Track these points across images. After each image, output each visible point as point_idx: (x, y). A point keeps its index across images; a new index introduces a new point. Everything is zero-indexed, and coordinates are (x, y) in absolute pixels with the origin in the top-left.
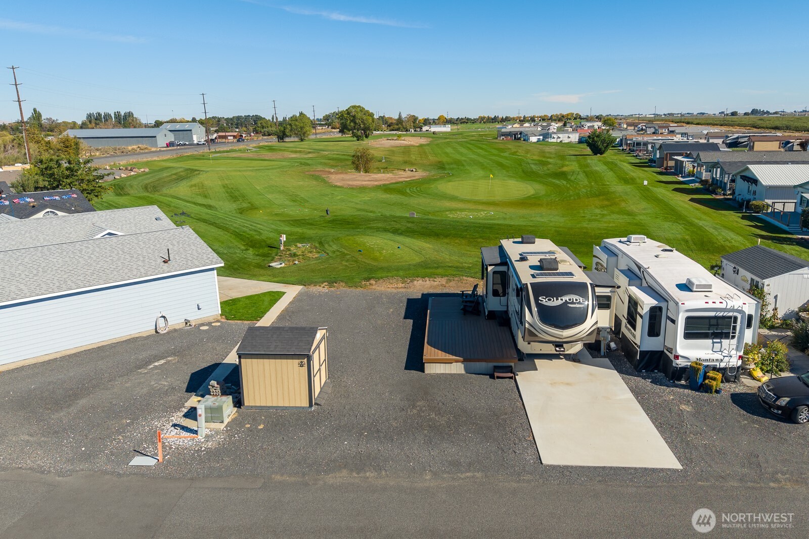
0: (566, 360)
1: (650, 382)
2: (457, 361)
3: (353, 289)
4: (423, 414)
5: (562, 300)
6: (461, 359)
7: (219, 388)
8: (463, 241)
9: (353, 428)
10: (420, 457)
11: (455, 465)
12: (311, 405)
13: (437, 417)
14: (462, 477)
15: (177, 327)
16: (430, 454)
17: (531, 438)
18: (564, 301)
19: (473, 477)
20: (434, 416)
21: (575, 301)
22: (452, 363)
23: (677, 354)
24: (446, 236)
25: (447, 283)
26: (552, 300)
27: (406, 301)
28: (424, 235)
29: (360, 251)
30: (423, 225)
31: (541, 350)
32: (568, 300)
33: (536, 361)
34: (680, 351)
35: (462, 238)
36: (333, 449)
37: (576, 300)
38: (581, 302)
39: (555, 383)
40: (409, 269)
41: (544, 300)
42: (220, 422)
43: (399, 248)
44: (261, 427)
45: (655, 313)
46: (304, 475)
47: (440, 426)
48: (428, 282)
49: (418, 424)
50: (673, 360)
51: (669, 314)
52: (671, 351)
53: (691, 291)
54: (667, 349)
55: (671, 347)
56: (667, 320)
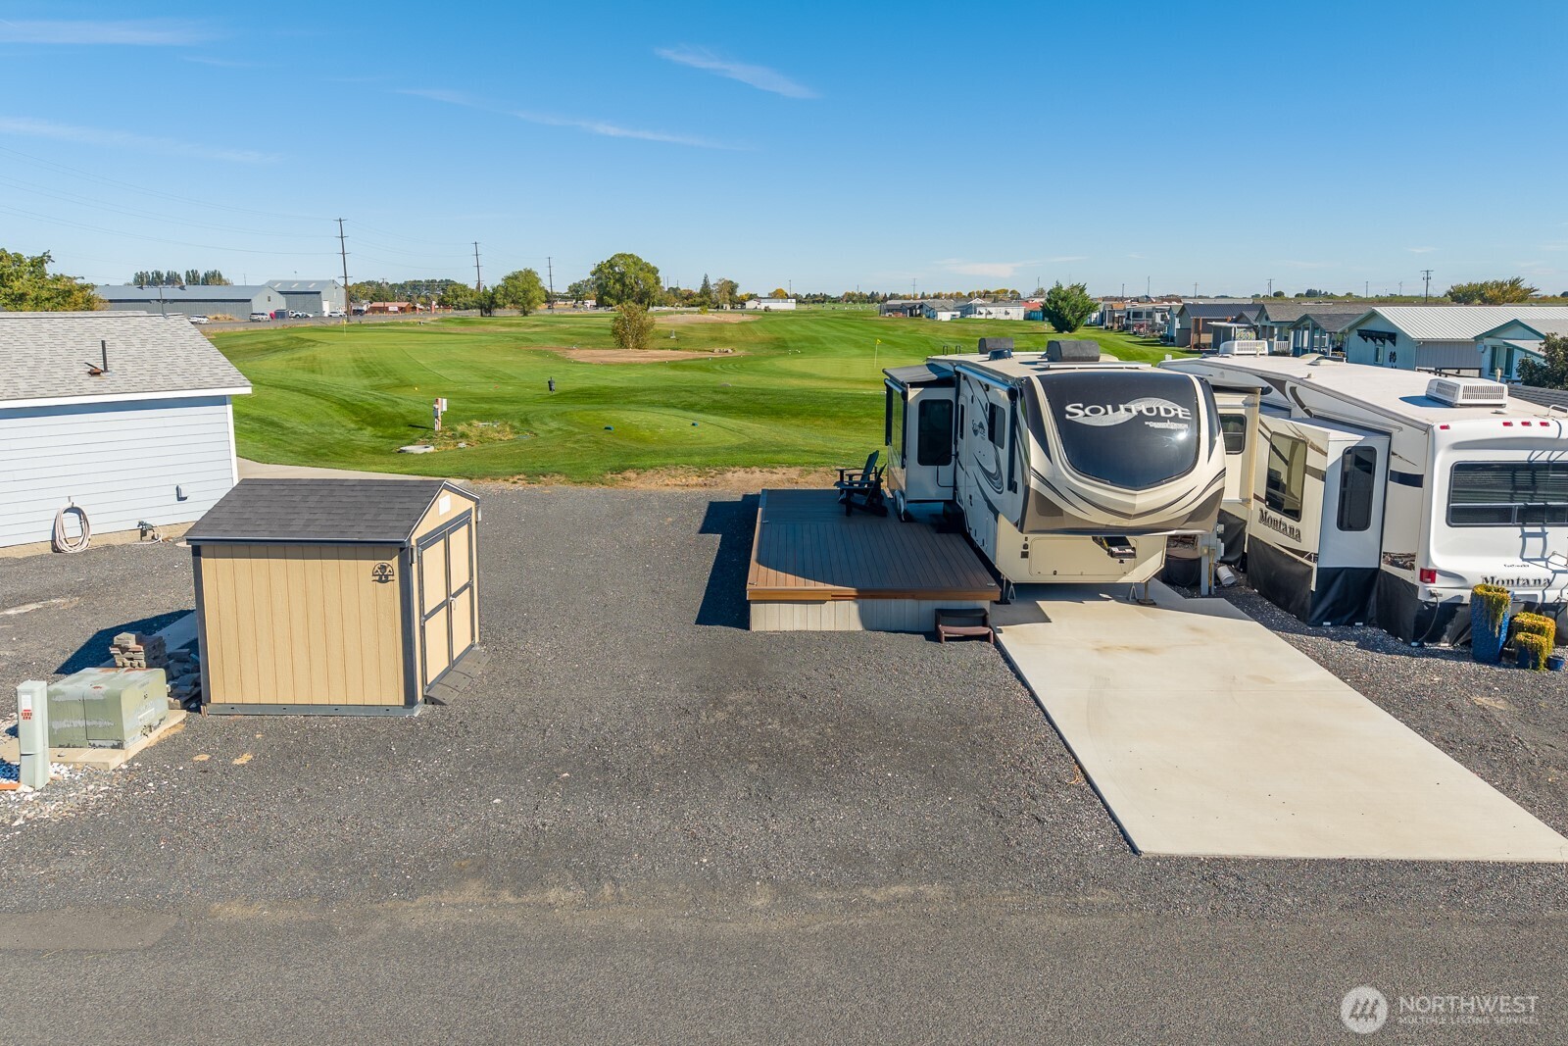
0: (1118, 600)
1: (1357, 646)
2: (836, 598)
3: (585, 488)
4: (744, 723)
5: (1128, 410)
6: (852, 591)
7: (142, 655)
8: (832, 423)
9: (529, 761)
10: (733, 838)
11: (852, 861)
12: (410, 700)
13: (786, 730)
14: (878, 899)
15: (117, 541)
16: (767, 828)
17: (1081, 779)
18: (1135, 413)
19: (915, 898)
20: (776, 725)
21: (1163, 414)
22: (823, 602)
23: (1431, 567)
25: (800, 476)
26: (1103, 410)
27: (707, 505)
28: (749, 412)
29: (609, 429)
30: (748, 397)
31: (1055, 573)
32: (1145, 412)
33: (1043, 604)
34: (1439, 561)
35: (830, 417)
36: (451, 820)
37: (1167, 411)
38: (1181, 416)
39: (1106, 648)
40: (716, 453)
41: (1081, 413)
42: (113, 747)
43: (694, 425)
44: (244, 759)
45: (1359, 463)
46: (327, 898)
47: (794, 750)
48: (758, 474)
49: (728, 747)
50: (1417, 582)
51: (1397, 466)
52: (1406, 561)
53: (1450, 405)
54: (1394, 563)
55: (1406, 552)
56: (1390, 482)
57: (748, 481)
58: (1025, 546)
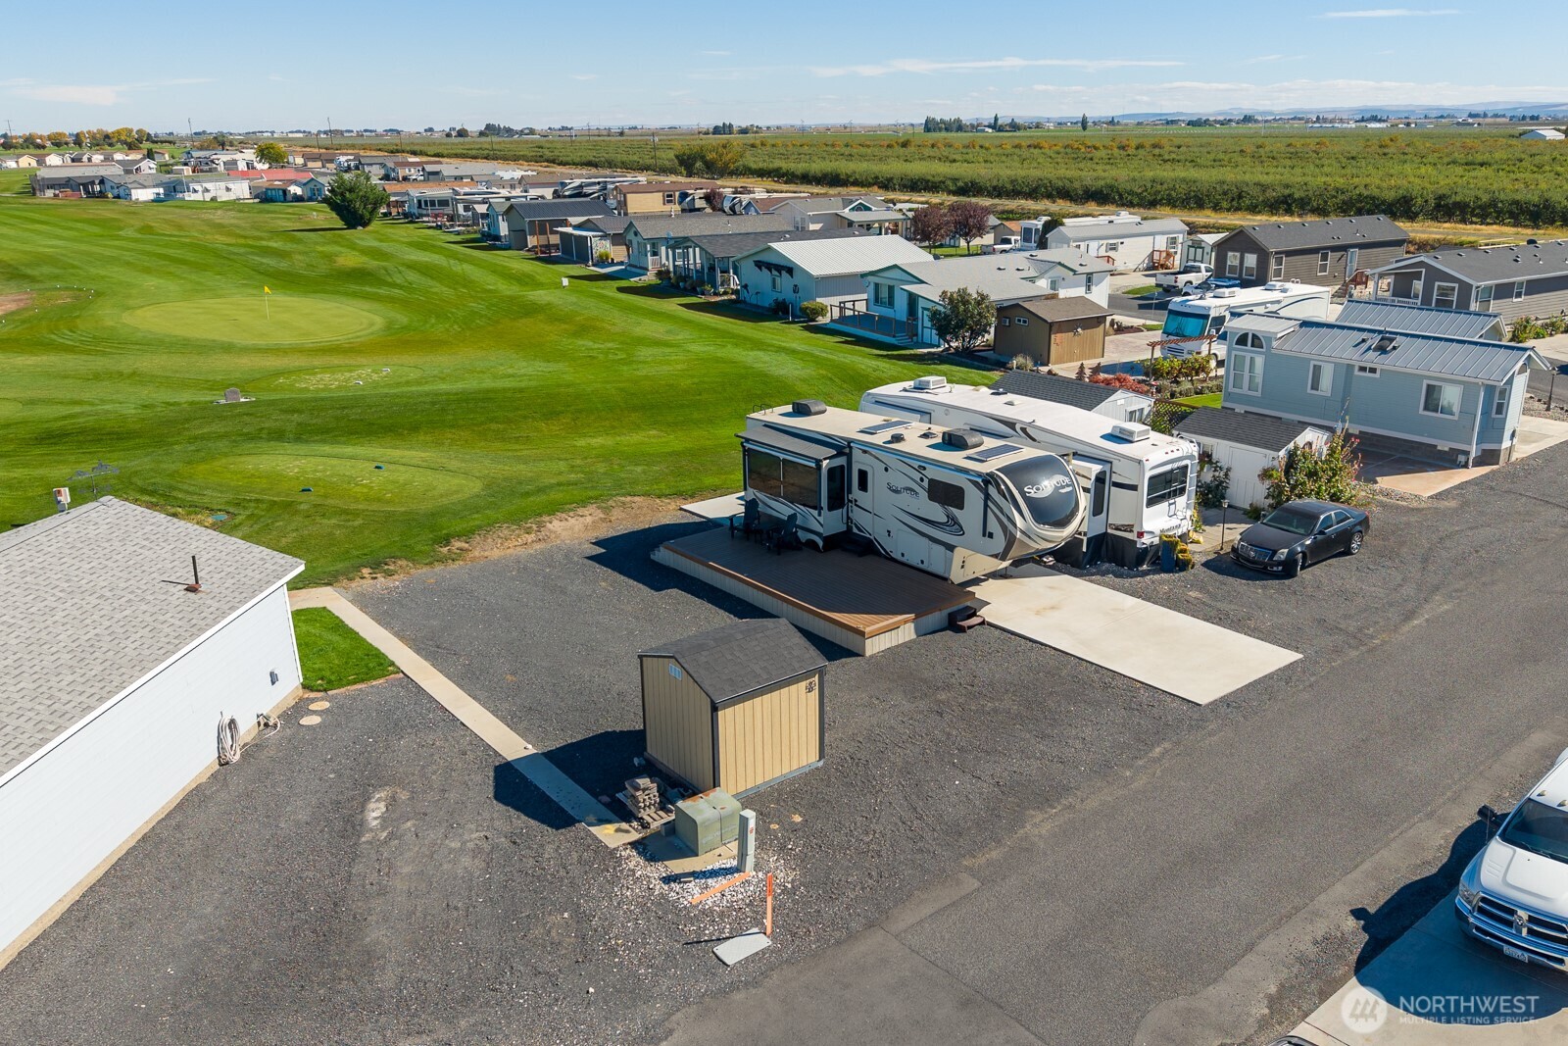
2: (906, 622)
3: (440, 568)
6: (912, 616)
12: (822, 756)
15: (247, 739)
18: (1053, 486)
21: (1062, 484)
22: (898, 628)
23: (1141, 530)
24: (415, 428)
26: (1040, 488)
29: (307, 490)
32: (1057, 485)
34: (1146, 527)
35: (453, 427)
37: (1064, 482)
38: (1069, 483)
39: (1038, 612)
40: (494, 504)
41: (1032, 491)
42: (735, 839)
43: (377, 467)
45: (1101, 480)
50: (1136, 539)
51: (1116, 479)
52: (1129, 528)
53: (1131, 442)
54: (1117, 529)
55: (1127, 523)
56: (1112, 488)
57: (572, 528)
58: (964, 562)
